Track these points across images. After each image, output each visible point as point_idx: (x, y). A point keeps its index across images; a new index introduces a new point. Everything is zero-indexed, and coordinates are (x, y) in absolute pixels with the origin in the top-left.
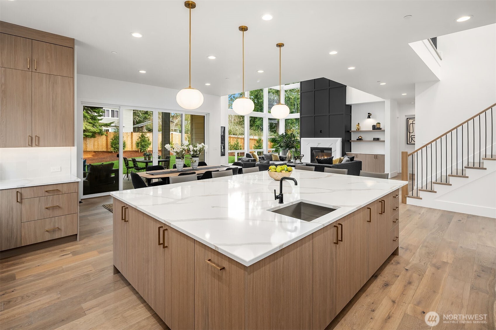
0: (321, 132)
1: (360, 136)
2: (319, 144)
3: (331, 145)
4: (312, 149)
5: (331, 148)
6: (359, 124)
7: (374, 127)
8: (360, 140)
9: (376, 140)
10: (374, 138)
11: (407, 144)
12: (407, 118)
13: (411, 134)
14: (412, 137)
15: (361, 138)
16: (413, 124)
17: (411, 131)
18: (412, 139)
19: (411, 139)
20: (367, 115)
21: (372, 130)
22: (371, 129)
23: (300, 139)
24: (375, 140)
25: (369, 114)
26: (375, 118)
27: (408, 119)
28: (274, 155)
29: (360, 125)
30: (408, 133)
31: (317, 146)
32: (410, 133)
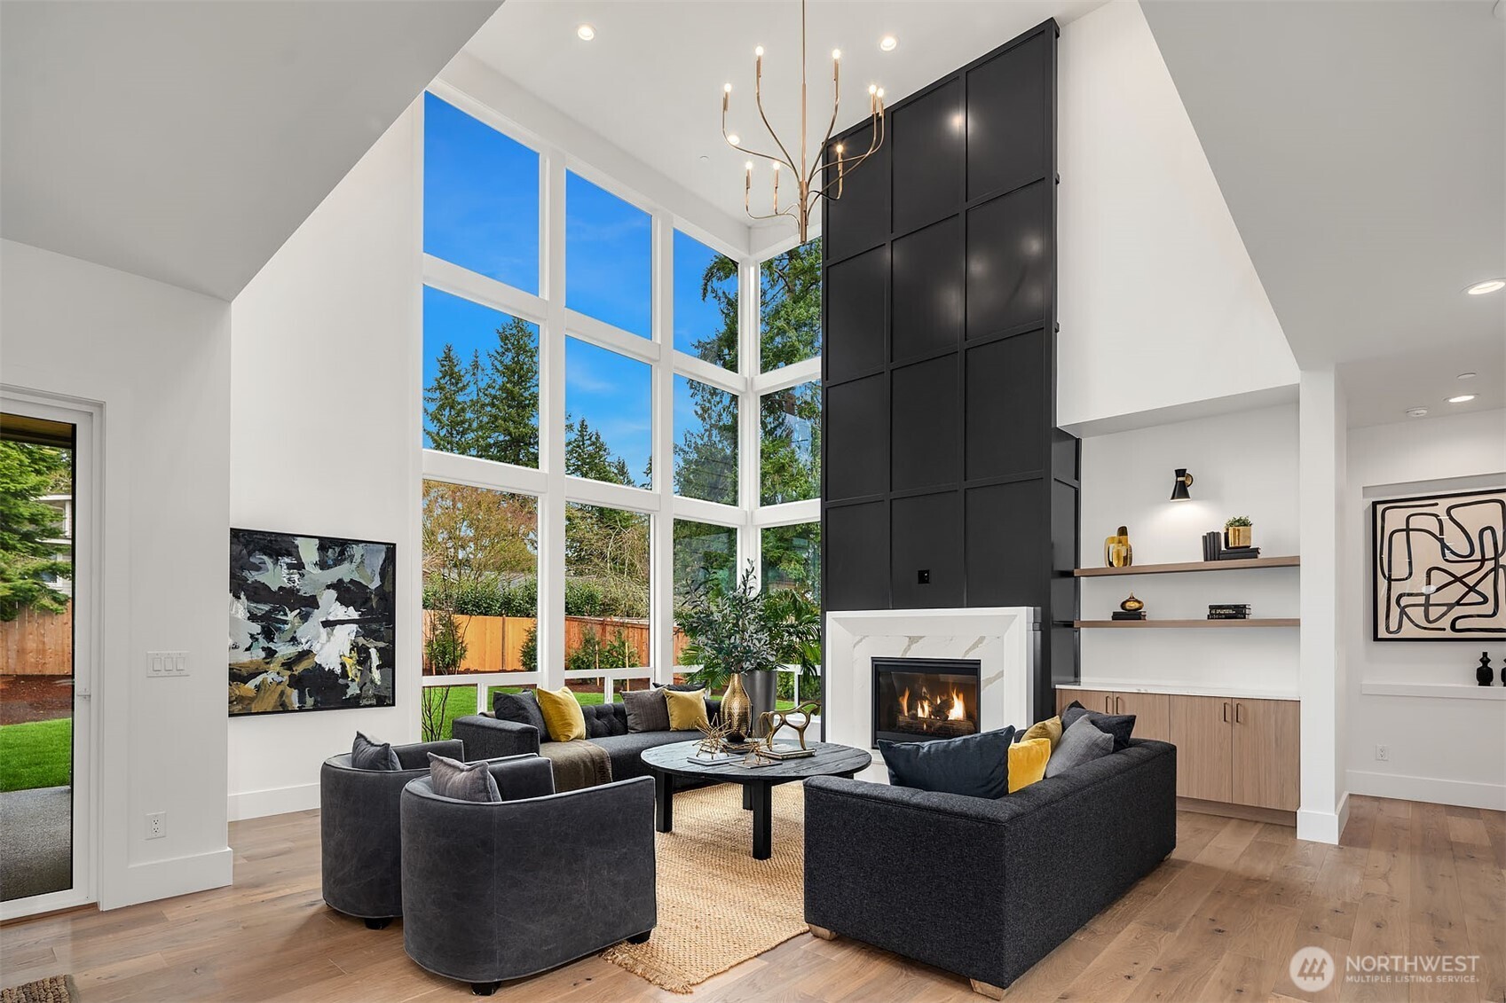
0: (923, 578)
1: (1132, 599)
2: (913, 640)
3: (975, 646)
4: (882, 669)
5: (978, 663)
6: (1123, 531)
7: (1215, 548)
8: (1129, 615)
9: (1228, 617)
10: (1211, 607)
11: (1376, 639)
12: (1375, 504)
13: (1398, 588)
14: (1404, 601)
15: (1136, 605)
16: (1408, 530)
17: (1400, 570)
18: (1403, 612)
19: (1395, 611)
20: (1172, 480)
21: (1201, 559)
22: (1197, 555)
23: (824, 613)
24: (1220, 617)
25: (1180, 473)
26: (1212, 497)
27: (1380, 508)
28: (677, 698)
29: (1131, 538)
30: (1383, 584)
31: (906, 651)
32: (1390, 580)
